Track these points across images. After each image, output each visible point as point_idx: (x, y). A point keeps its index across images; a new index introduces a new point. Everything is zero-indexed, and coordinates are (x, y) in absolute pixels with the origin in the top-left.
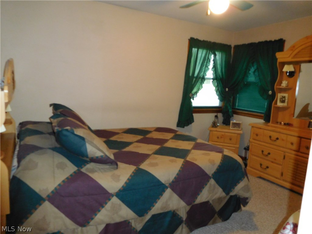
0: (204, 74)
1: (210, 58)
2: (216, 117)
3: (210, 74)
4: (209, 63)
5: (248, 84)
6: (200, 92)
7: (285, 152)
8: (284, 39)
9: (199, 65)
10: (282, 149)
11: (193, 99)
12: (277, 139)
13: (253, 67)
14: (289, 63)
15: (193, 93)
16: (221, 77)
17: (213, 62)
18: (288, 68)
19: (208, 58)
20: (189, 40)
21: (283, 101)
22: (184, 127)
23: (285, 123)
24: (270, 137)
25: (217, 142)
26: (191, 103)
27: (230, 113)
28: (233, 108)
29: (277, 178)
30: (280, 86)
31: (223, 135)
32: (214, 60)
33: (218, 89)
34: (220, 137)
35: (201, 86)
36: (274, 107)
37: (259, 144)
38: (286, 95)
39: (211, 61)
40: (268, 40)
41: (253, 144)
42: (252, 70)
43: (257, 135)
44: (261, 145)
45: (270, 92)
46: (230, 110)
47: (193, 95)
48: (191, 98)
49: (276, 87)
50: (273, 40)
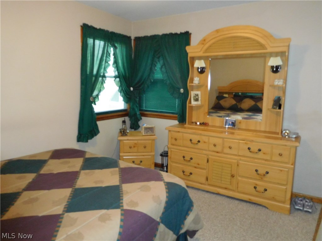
0: (104, 71)
1: (109, 52)
2: (124, 122)
3: (111, 71)
4: (109, 57)
5: (155, 82)
6: (101, 93)
7: (207, 155)
8: (190, 32)
9: (97, 60)
10: (204, 152)
11: (95, 104)
12: (199, 142)
13: (158, 63)
14: (200, 58)
15: (95, 96)
16: (124, 74)
17: (113, 57)
18: (199, 64)
19: (107, 51)
20: (81, 26)
21: (197, 100)
22: (87, 141)
23: (200, 122)
24: (191, 140)
25: (129, 153)
26: (92, 109)
27: (138, 116)
28: (140, 110)
29: (201, 184)
30: (192, 83)
31: (135, 144)
32: (114, 54)
33: (122, 89)
34: (132, 146)
35: (102, 86)
36: (189, 106)
37: (180, 150)
38: (199, 93)
39: (111, 55)
40: (173, 32)
41: (172, 150)
42: (158, 66)
43: (176, 140)
44: (181, 150)
45: (182, 90)
46: (138, 113)
47: (94, 98)
48: (92, 102)
49: (189, 84)
50: (179, 32)
